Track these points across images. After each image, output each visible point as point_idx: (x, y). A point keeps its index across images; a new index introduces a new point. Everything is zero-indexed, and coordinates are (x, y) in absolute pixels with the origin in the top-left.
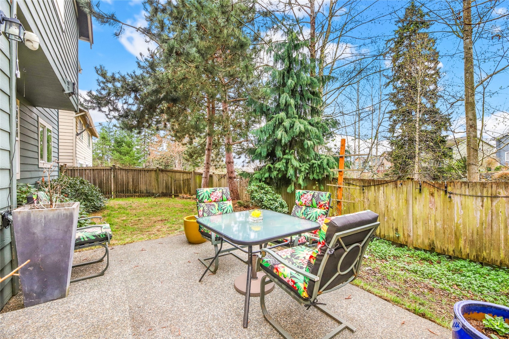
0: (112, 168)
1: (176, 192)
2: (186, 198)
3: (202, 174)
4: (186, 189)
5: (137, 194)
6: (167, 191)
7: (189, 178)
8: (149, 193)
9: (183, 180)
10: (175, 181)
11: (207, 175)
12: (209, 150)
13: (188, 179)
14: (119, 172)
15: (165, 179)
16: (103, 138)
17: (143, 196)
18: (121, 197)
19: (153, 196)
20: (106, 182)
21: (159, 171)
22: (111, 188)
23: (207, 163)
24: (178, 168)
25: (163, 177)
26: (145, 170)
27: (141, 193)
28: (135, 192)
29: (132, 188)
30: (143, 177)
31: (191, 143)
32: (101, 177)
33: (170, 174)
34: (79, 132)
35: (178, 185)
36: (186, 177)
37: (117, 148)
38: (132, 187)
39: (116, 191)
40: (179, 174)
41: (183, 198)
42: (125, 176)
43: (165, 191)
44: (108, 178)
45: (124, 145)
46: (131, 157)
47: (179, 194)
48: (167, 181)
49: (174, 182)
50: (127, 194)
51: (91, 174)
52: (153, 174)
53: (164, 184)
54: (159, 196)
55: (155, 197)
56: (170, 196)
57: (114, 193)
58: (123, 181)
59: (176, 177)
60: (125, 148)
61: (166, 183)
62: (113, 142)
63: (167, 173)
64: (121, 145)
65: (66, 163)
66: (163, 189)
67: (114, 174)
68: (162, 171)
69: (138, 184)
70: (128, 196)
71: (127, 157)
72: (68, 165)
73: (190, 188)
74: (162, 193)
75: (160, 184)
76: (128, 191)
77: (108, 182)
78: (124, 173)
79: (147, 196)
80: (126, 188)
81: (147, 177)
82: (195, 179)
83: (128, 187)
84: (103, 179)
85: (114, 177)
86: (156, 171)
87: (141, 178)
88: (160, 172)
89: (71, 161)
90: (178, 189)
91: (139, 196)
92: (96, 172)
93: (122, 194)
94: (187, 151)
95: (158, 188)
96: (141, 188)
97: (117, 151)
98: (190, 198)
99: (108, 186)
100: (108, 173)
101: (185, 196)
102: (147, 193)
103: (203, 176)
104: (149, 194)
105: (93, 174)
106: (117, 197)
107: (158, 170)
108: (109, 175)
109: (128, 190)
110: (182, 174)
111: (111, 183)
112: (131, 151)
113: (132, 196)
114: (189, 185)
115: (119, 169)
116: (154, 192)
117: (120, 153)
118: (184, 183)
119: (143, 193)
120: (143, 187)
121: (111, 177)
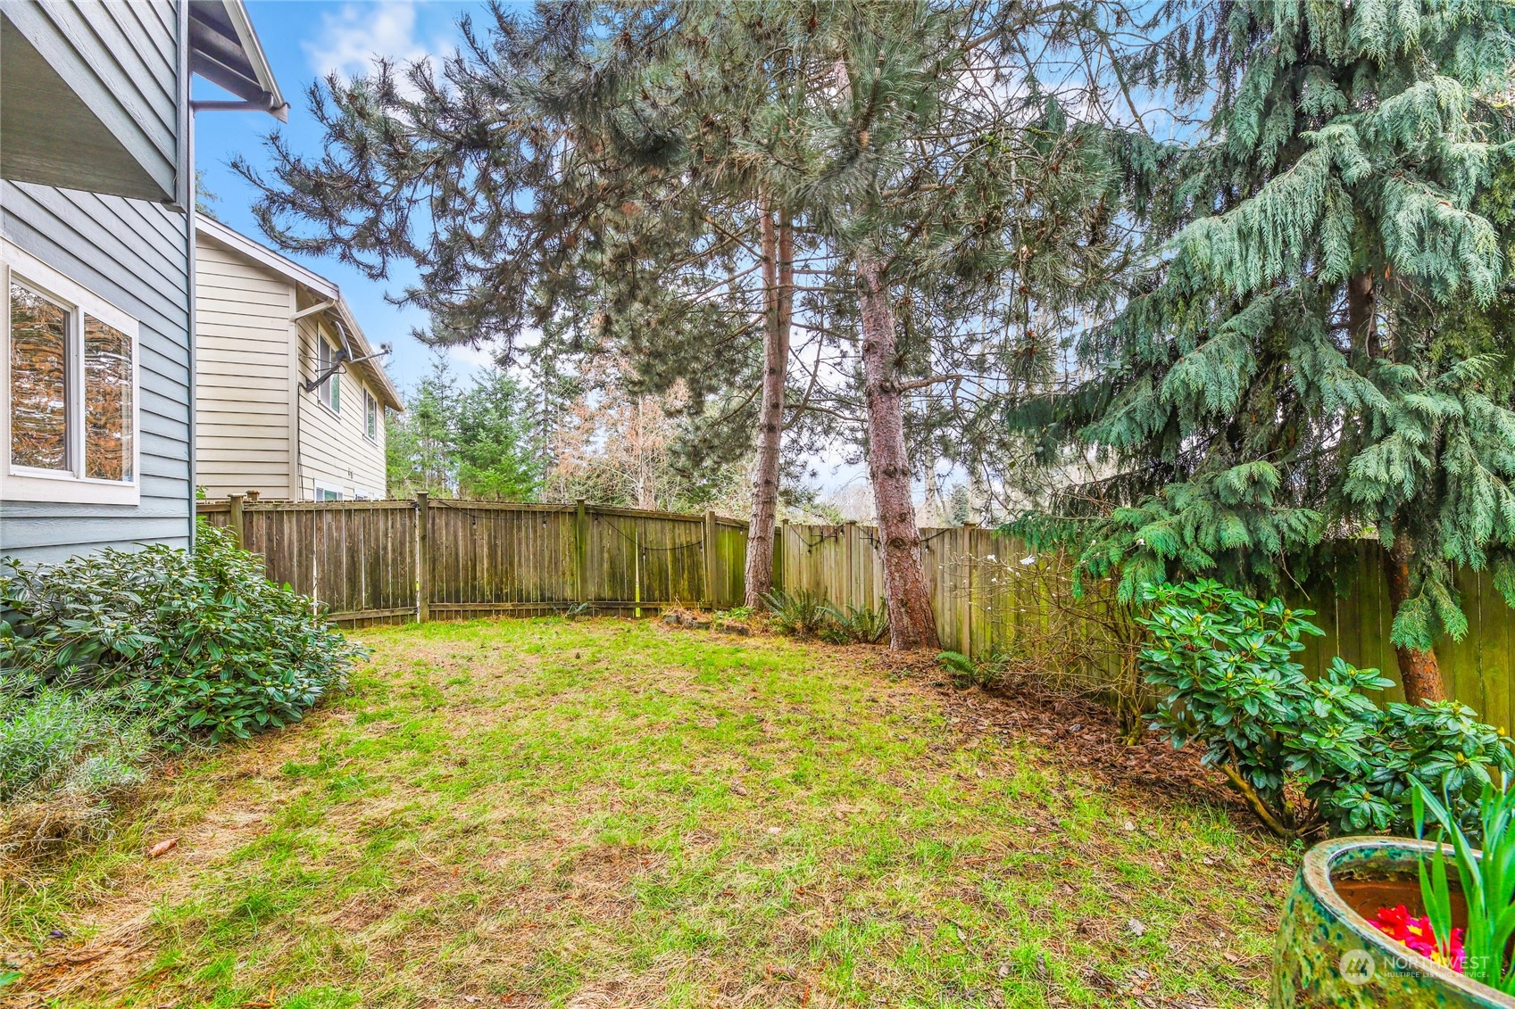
0: (413, 503)
1: (648, 596)
2: (690, 627)
3: (743, 527)
4: (684, 584)
5: (508, 606)
6: (614, 592)
7: (694, 541)
8: (551, 599)
9: (673, 549)
10: (644, 551)
11: (765, 528)
12: (771, 429)
13: (690, 547)
14: (441, 521)
15: (606, 543)
16: (425, 416)
17: (528, 613)
18: (448, 616)
19: (565, 610)
20: (394, 560)
21: (587, 513)
22: (412, 582)
23: (767, 482)
24: (645, 504)
25: (601, 538)
26: (534, 513)
27: (520, 600)
28: (499, 598)
29: (489, 583)
30: (527, 538)
31: (697, 407)
32: (377, 539)
33: (624, 526)
34: (314, 379)
35: (656, 570)
36: (683, 535)
37: (466, 447)
38: (490, 576)
39: (432, 595)
40: (659, 525)
41: (679, 620)
42: (465, 536)
43: (607, 593)
44: (402, 544)
45: (483, 434)
46: (503, 471)
47: (663, 606)
48: (615, 552)
49: (641, 555)
50: (470, 606)
51: (339, 529)
52: (565, 529)
53: (606, 566)
54: (587, 612)
55: (572, 617)
56: (628, 611)
57: (424, 599)
58: (457, 554)
59: (650, 538)
60: (485, 444)
61: (612, 562)
62: (452, 427)
63: (615, 522)
64: (475, 436)
65: (255, 490)
66: (600, 585)
67: (424, 528)
68: (597, 514)
69: (512, 564)
70: (475, 614)
71: (491, 471)
72: (264, 494)
73: (700, 579)
74: (599, 599)
75: (588, 563)
76: (474, 593)
77: (403, 561)
78: (458, 523)
79: (544, 613)
80: (466, 583)
81: (542, 537)
82: (717, 546)
83: (474, 578)
84: (385, 548)
85: (423, 538)
86: (574, 514)
87: (520, 543)
88: (589, 520)
89: (282, 481)
90: (656, 585)
91: (513, 614)
92: (357, 520)
93: (454, 607)
94: (685, 443)
95: (584, 580)
96: (521, 582)
97: (463, 456)
98: (707, 626)
99: (404, 576)
100: (403, 525)
101: (687, 616)
102: (543, 600)
103: (751, 533)
104: (550, 606)
105: (349, 530)
106: (433, 615)
107: (581, 512)
108: (404, 533)
109: (474, 587)
110: (668, 526)
111: (413, 561)
112: (503, 452)
113: (488, 613)
114: (695, 567)
115: (440, 509)
116: (568, 594)
117: (473, 460)
118: (675, 560)
119: (528, 600)
120: (528, 578)
121: (412, 541)
